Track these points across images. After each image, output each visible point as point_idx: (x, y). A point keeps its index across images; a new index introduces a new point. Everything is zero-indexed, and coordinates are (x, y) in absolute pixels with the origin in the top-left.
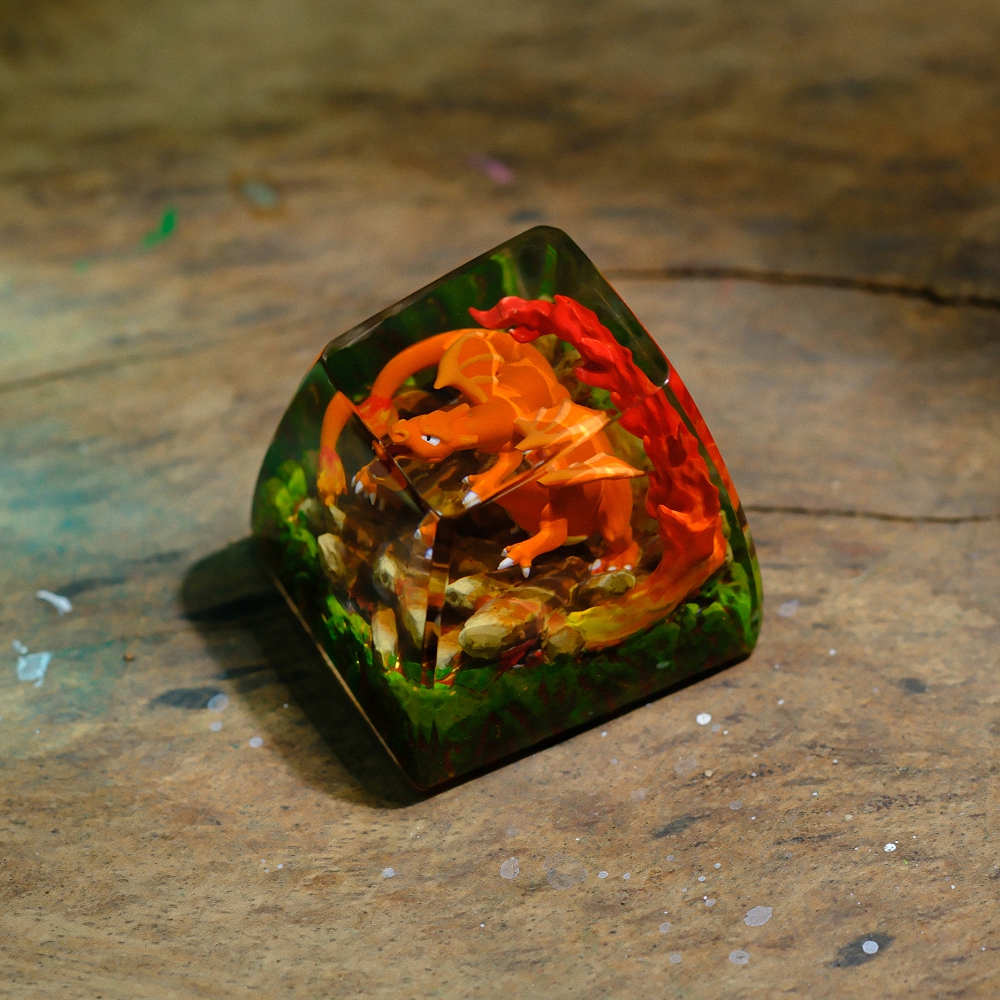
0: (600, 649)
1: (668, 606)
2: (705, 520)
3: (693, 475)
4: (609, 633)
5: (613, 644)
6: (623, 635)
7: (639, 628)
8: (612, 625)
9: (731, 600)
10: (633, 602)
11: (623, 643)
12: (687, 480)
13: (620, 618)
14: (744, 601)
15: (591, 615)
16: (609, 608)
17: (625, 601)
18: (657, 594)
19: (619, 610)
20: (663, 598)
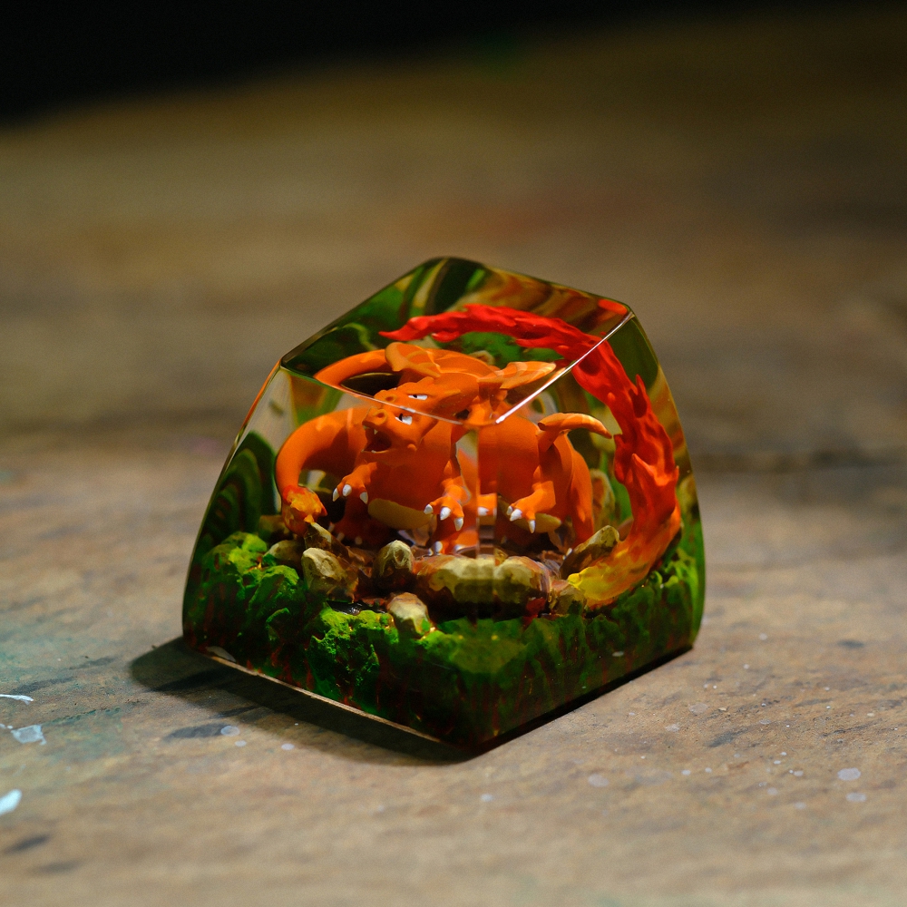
0: (598, 607)
1: (645, 567)
2: (666, 476)
3: (653, 426)
4: (603, 594)
5: (608, 603)
6: (614, 595)
7: (626, 589)
8: (604, 585)
9: (685, 574)
10: (618, 561)
11: (615, 603)
12: (650, 430)
13: (610, 578)
14: (693, 576)
15: (587, 575)
16: (600, 567)
17: (612, 559)
18: (635, 553)
19: (608, 569)
20: (641, 557)
